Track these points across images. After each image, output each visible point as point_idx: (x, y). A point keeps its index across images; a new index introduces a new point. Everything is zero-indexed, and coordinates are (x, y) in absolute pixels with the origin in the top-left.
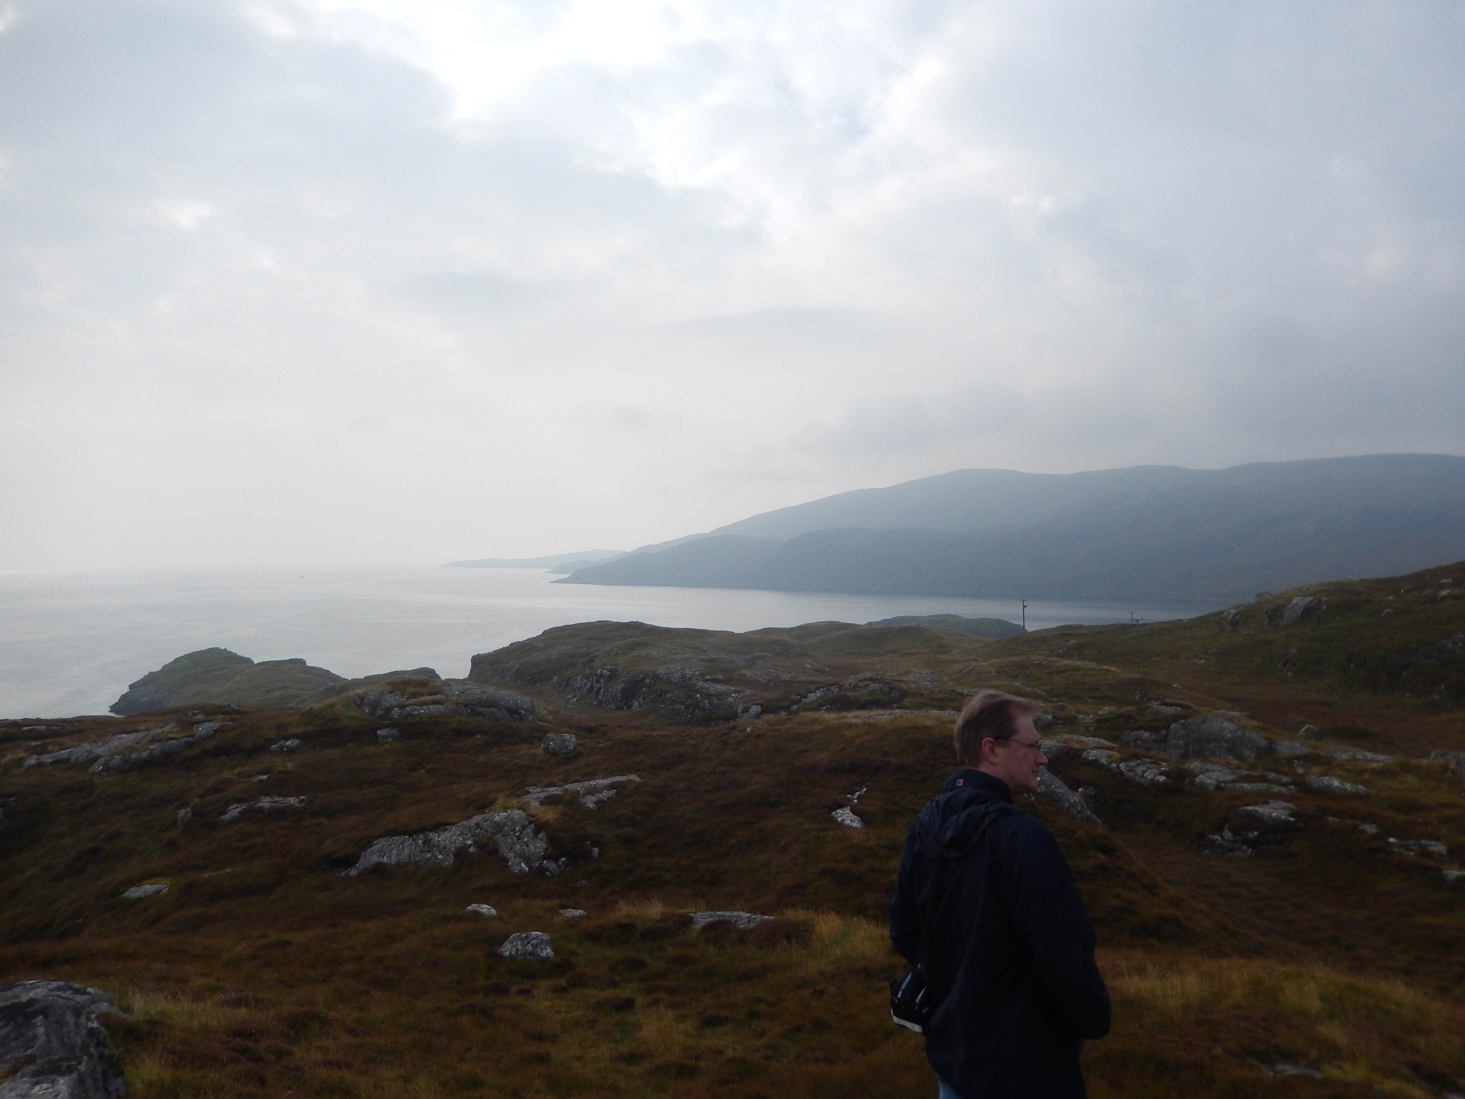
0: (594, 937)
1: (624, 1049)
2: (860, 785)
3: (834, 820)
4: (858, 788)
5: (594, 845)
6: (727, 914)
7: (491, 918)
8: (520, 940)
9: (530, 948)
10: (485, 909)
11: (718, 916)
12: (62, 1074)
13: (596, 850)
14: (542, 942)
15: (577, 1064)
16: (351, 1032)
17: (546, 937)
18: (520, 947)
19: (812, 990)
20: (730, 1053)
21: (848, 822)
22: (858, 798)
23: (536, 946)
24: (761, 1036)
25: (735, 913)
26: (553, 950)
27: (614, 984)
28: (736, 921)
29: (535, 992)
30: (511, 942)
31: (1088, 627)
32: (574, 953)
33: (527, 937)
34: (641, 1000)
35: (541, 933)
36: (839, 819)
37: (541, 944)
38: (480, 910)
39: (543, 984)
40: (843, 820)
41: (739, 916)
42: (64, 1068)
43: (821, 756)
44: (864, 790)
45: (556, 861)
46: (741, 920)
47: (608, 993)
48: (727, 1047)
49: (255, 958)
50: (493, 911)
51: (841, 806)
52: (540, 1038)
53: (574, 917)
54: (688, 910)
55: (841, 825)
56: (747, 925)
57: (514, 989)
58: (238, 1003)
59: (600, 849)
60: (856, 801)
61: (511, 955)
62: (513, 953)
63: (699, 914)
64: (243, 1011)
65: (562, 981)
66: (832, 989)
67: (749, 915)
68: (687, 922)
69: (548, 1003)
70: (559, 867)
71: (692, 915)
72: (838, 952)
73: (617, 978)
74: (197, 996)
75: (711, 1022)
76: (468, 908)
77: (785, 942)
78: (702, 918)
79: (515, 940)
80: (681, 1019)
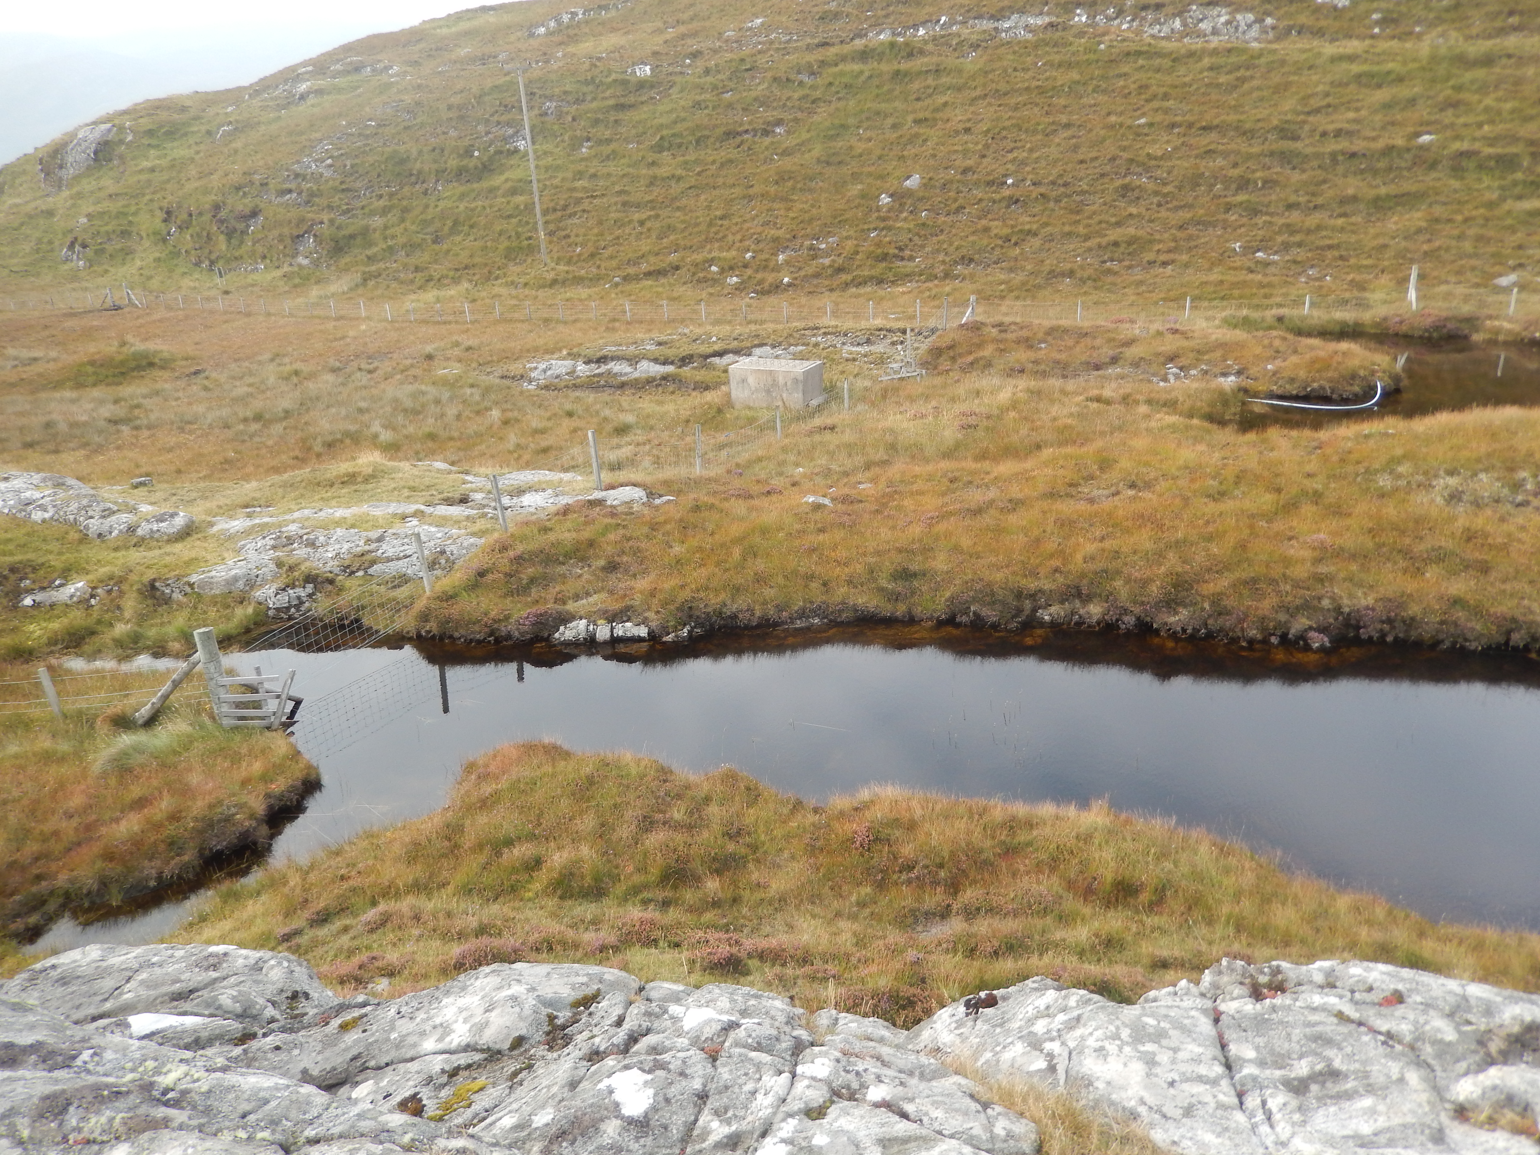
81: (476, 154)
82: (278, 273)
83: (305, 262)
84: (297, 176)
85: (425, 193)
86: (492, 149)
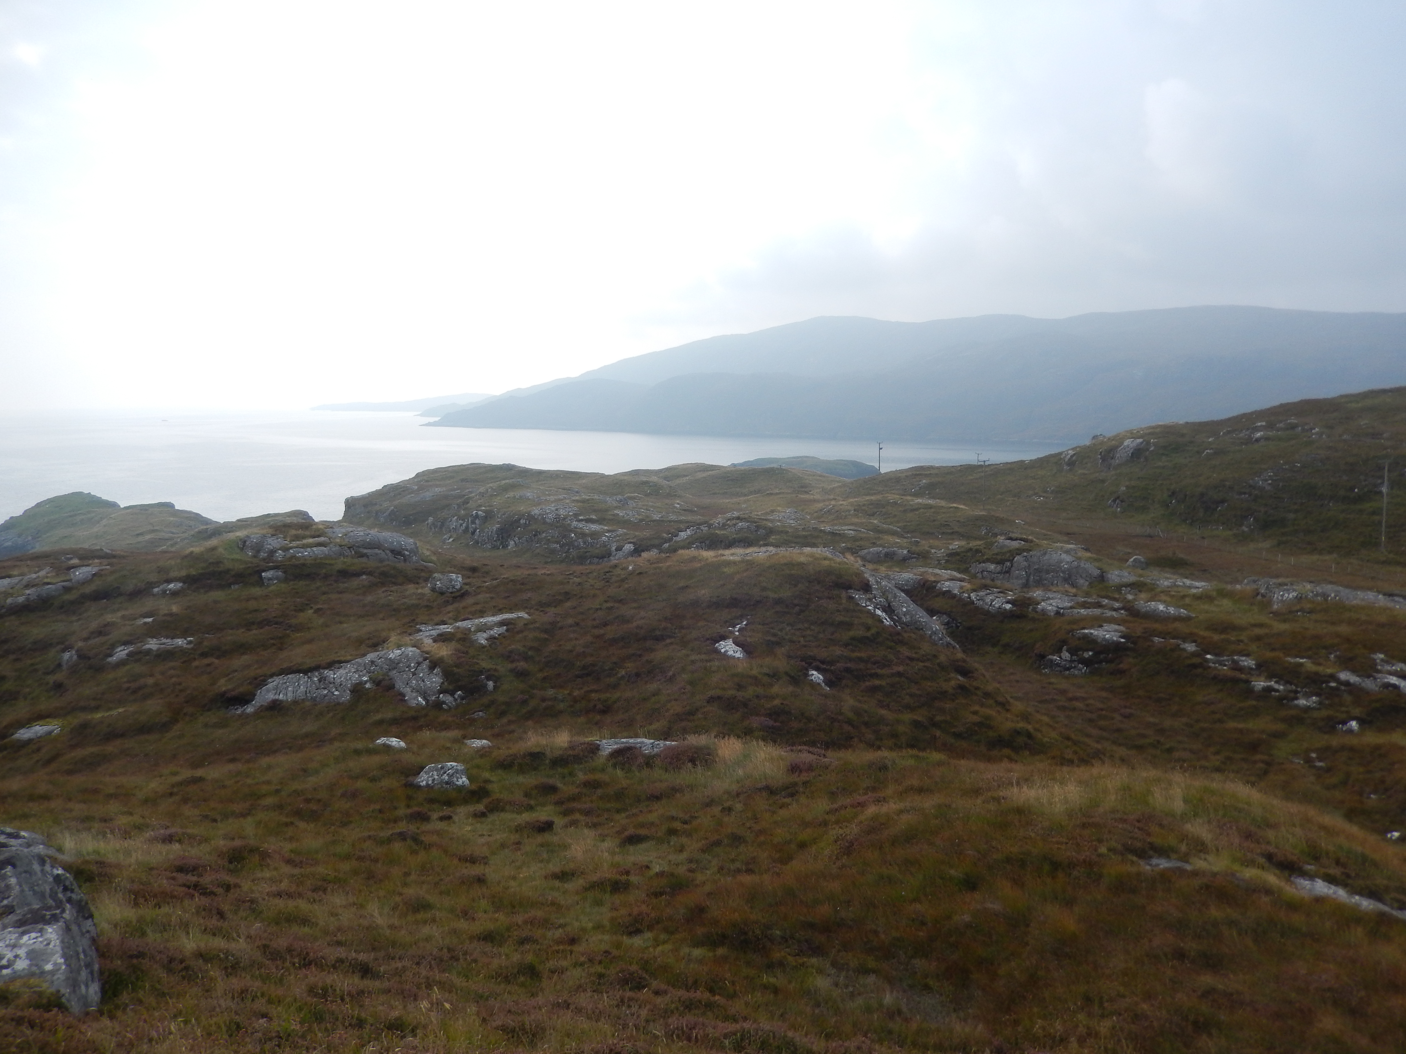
0: (505, 765)
1: (554, 867)
2: (741, 617)
3: (717, 651)
4: (739, 621)
5: (488, 678)
6: (631, 741)
7: (401, 750)
8: (437, 770)
9: (447, 778)
10: (394, 742)
11: (623, 743)
12: (48, 923)
13: (491, 684)
14: (457, 771)
15: (512, 883)
16: (289, 862)
17: (460, 767)
18: (436, 777)
19: (720, 808)
20: (657, 869)
21: (731, 653)
22: (738, 631)
23: (452, 775)
24: (681, 851)
25: (639, 740)
26: (468, 778)
27: (530, 808)
28: (641, 747)
29: (456, 818)
30: (426, 773)
31: (938, 468)
32: (487, 781)
33: (442, 768)
34: (559, 821)
35: (456, 764)
36: (723, 651)
37: (457, 773)
38: (390, 743)
39: (462, 811)
40: (726, 651)
41: (643, 742)
42: (48, 917)
43: (703, 592)
44: (745, 623)
45: (452, 695)
46: (645, 746)
47: (526, 817)
48: (651, 862)
49: (171, 794)
50: (402, 744)
51: (723, 638)
52: (472, 860)
53: (483, 747)
54: (592, 738)
55: (725, 656)
56: (652, 751)
57: (435, 816)
58: (169, 839)
59: (495, 682)
60: (737, 633)
61: (428, 785)
62: (430, 782)
63: (604, 741)
64: (176, 846)
65: (480, 807)
66: (739, 807)
67: (652, 741)
68: (595, 749)
69: (469, 828)
70: (456, 700)
71: (598, 742)
72: (740, 772)
73: (532, 802)
74: (126, 835)
75: (633, 840)
76: (378, 741)
77: (690, 764)
78: (608, 745)
79: (431, 770)
80: (603, 838)
81: (1356, 490)
82: (1230, 533)
83: (1246, 529)
84: (1250, 486)
85: (1322, 505)
86: (1366, 490)
